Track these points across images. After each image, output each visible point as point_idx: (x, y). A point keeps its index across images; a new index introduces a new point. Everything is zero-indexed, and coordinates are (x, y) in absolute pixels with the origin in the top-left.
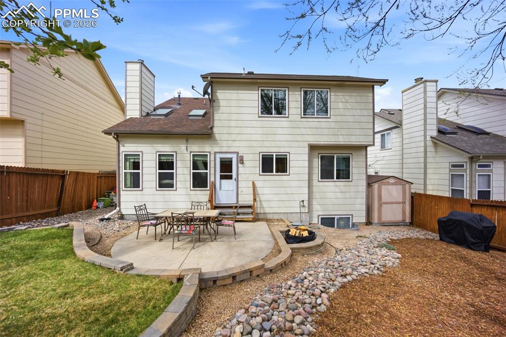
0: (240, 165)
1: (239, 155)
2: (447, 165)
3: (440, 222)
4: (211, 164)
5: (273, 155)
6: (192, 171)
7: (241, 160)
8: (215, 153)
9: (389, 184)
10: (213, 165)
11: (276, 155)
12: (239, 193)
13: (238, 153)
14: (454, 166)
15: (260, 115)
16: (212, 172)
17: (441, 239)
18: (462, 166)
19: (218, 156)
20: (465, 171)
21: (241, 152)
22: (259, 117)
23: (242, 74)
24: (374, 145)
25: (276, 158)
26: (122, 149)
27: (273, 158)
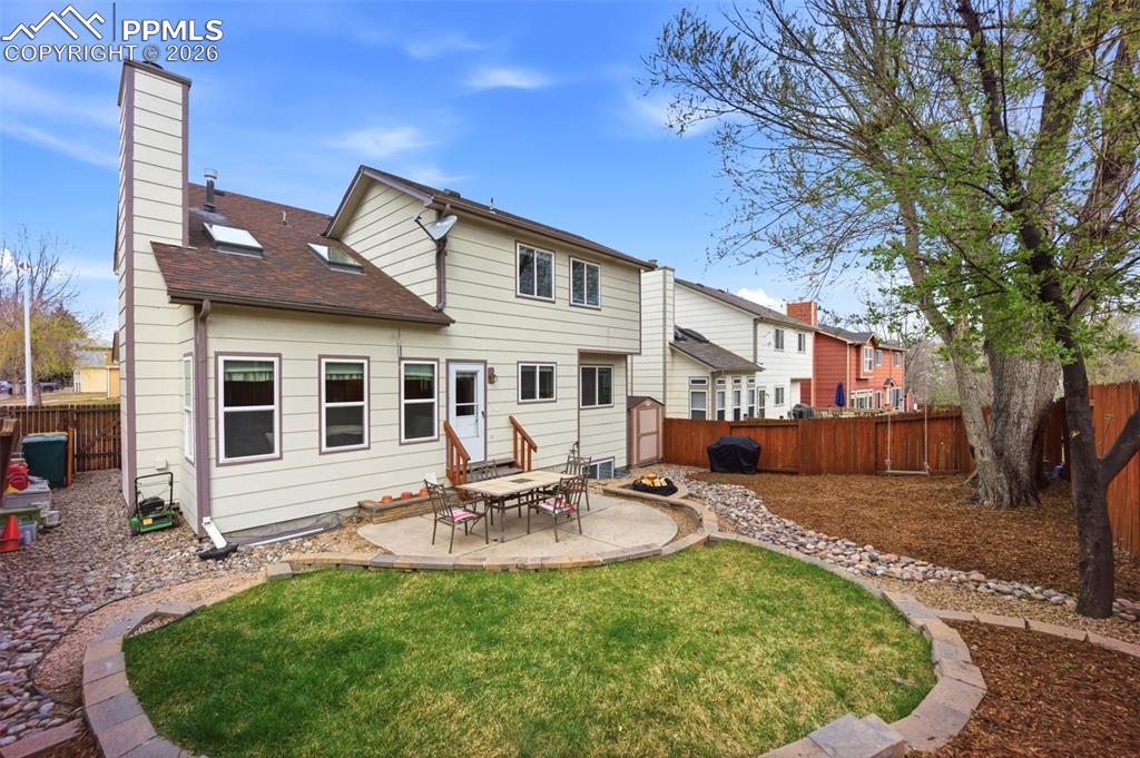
0: (489, 386)
1: (488, 366)
2: (687, 381)
3: (710, 451)
4: (440, 386)
5: (535, 367)
6: (404, 401)
7: (491, 377)
8: (448, 361)
9: (646, 408)
10: (443, 388)
11: (541, 367)
12: (489, 439)
13: (485, 362)
14: (693, 382)
15: (519, 293)
16: (443, 402)
17: (713, 470)
18: (704, 382)
19: (454, 368)
20: (707, 387)
21: (491, 359)
22: (517, 297)
23: (488, 208)
24: (640, 354)
25: (540, 373)
26: (214, 345)
27: (534, 373)
